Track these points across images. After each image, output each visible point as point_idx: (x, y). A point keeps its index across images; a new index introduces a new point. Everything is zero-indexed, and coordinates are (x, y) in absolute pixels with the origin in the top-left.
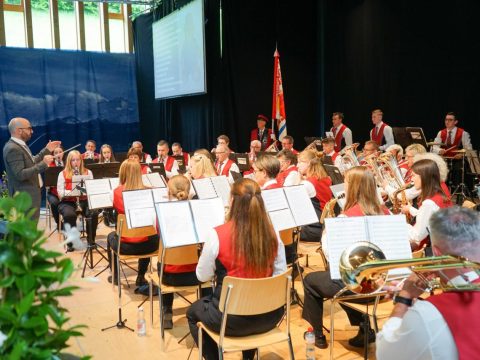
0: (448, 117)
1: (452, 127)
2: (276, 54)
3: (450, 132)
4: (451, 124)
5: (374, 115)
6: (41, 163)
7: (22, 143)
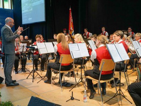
0: (129, 28)
1: (130, 32)
2: (70, 9)
3: (130, 33)
4: (130, 30)
5: (102, 29)
6: (16, 34)
7: (10, 28)
